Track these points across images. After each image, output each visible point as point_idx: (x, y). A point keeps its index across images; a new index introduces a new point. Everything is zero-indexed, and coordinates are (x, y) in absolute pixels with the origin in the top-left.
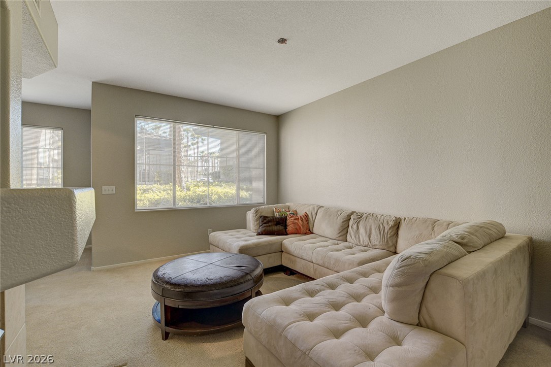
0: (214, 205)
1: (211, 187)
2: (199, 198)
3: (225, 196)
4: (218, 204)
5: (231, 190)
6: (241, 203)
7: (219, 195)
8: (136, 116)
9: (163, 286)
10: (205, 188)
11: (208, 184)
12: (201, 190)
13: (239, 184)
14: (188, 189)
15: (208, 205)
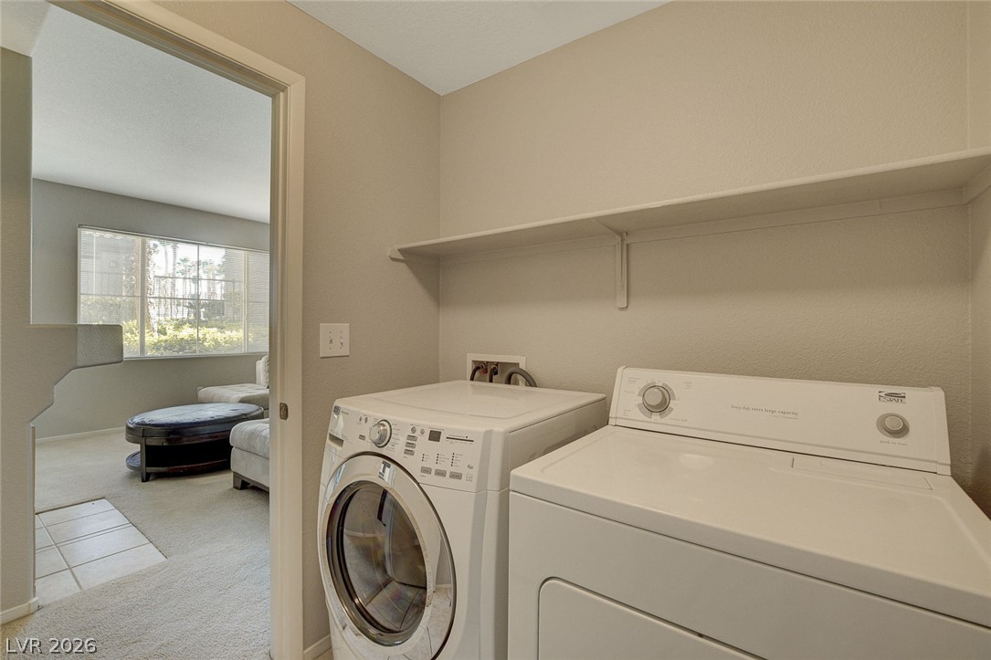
0: (205, 353)
1: (204, 331)
2: (182, 344)
3: (226, 342)
4: (215, 353)
5: (236, 335)
6: (250, 351)
7: (216, 340)
8: (80, 226)
9: (139, 433)
10: (193, 331)
11: (197, 323)
12: (187, 332)
13: (248, 327)
14: (162, 332)
15: (198, 353)
